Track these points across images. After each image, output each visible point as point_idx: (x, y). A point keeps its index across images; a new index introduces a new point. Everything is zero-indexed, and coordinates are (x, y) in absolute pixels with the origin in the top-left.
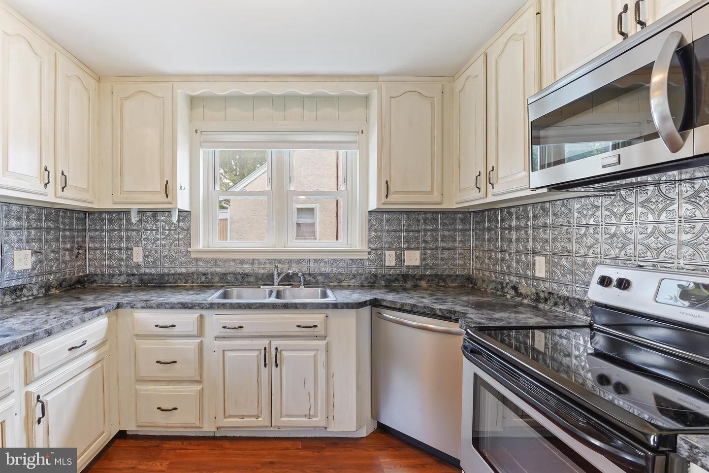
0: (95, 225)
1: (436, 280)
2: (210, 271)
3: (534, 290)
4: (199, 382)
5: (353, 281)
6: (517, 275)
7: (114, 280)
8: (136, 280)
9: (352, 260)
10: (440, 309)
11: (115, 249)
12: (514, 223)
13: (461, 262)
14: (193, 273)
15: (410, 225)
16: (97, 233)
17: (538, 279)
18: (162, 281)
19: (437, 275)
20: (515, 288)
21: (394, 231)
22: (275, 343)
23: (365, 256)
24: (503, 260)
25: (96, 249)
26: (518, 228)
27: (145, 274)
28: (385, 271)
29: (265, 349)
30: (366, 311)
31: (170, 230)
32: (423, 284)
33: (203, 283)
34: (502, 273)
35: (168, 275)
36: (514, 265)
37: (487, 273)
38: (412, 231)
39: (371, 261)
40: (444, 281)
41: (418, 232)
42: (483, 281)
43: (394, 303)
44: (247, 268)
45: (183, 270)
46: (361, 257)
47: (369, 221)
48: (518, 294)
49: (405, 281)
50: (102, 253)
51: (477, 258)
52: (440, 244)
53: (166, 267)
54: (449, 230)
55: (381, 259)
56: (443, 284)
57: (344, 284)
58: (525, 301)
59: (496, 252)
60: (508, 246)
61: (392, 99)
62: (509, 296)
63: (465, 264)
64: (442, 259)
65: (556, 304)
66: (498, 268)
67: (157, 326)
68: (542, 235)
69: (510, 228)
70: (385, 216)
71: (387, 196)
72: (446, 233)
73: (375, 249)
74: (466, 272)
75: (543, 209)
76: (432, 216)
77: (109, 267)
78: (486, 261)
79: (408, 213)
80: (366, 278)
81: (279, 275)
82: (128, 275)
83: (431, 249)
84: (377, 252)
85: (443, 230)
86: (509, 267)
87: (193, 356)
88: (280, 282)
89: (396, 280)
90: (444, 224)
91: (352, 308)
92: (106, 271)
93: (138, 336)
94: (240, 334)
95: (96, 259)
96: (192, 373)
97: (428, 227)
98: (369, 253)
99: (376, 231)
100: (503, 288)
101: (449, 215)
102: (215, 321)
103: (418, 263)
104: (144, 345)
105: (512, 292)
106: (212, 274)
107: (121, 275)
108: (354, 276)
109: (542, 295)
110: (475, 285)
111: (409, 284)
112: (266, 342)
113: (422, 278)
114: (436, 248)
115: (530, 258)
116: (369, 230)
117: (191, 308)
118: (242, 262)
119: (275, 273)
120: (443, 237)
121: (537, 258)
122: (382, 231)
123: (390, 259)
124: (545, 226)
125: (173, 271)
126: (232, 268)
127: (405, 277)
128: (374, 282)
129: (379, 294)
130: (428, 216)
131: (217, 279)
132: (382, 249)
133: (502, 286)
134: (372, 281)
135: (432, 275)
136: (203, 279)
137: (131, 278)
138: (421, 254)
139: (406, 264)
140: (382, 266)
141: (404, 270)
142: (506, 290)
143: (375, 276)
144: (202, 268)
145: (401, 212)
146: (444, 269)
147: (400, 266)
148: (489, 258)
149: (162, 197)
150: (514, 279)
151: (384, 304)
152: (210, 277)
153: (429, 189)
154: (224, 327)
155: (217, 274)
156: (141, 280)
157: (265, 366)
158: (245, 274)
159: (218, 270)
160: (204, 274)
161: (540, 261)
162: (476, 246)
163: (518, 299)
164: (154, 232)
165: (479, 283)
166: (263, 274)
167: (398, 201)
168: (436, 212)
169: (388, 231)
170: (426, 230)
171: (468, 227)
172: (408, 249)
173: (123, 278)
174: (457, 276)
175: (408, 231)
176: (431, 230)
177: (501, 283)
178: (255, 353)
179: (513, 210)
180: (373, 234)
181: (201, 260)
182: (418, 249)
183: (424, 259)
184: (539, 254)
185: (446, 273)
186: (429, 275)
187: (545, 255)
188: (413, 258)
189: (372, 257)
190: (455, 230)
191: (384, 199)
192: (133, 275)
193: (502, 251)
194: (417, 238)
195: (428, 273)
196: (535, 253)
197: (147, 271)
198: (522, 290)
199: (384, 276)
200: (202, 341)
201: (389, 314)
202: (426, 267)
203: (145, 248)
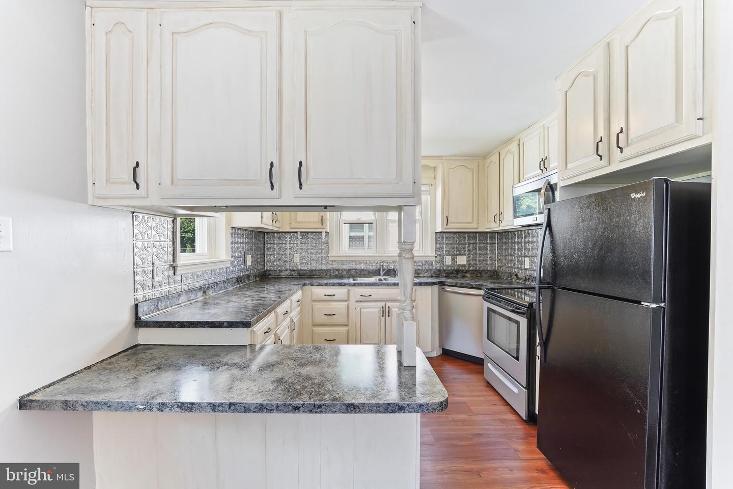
0: (270, 240)
1: (476, 273)
2: (340, 268)
3: (524, 275)
4: (347, 325)
5: (427, 274)
6: (518, 269)
7: (282, 274)
8: (295, 274)
9: (426, 261)
10: (475, 285)
11: (282, 255)
12: (516, 240)
13: (490, 263)
14: (330, 270)
15: (460, 241)
16: (272, 245)
17: (526, 270)
18: (312, 274)
19: (476, 270)
20: (516, 275)
21: (451, 244)
22: (388, 304)
23: (434, 259)
24: (512, 260)
25: (271, 255)
26: (518, 243)
27: (302, 270)
28: (445, 268)
29: (383, 307)
30: (436, 287)
31: (316, 243)
32: (468, 275)
33: (336, 275)
34: (511, 268)
35: (315, 270)
36: (516, 262)
37: (504, 269)
38: (462, 244)
39: (437, 262)
40: (481, 274)
41: (465, 244)
42: (502, 273)
43: (452, 283)
44: (363, 266)
45: (324, 268)
46: (431, 260)
47: (436, 238)
48: (518, 278)
49: (457, 274)
50: (274, 257)
51: (499, 260)
52: (479, 252)
53: (313, 266)
54: (483, 244)
55: (443, 260)
56: (480, 275)
57: (421, 275)
58: (521, 281)
59: (508, 256)
60: (514, 252)
61: (450, 170)
62: (513, 280)
63: (493, 263)
64: (479, 261)
65: (532, 281)
66: (509, 265)
67: (325, 295)
68: (528, 247)
69: (515, 242)
70: (446, 235)
71: (447, 225)
72: (482, 245)
73: (440, 255)
74: (493, 268)
75: (529, 234)
76: (473, 235)
77: (279, 266)
78: (504, 261)
79: (459, 233)
80: (434, 272)
81: (383, 270)
82: (291, 270)
83: (473, 255)
84: (441, 256)
85: (480, 243)
86: (514, 264)
87: (344, 311)
88: (384, 274)
89: (452, 273)
90: (480, 240)
91: (429, 285)
92: (276, 268)
93: (314, 301)
94: (370, 299)
95: (270, 261)
96: (343, 320)
97: (471, 242)
98: (436, 257)
99: (440, 244)
100: (511, 276)
101: (484, 235)
102: (356, 292)
103: (465, 263)
104: (317, 306)
105: (515, 277)
106: (342, 270)
107: (286, 270)
108: (427, 270)
109: (527, 277)
110: (498, 275)
111: (460, 275)
112: (383, 304)
113: (467, 271)
114: (476, 254)
115: (523, 258)
116: (436, 243)
117: (344, 285)
118: (360, 262)
119: (381, 269)
120: (480, 248)
121: (526, 258)
122: (443, 244)
123: (448, 260)
124: (529, 242)
125: (318, 268)
126: (353, 266)
127: (457, 271)
128: (439, 274)
129: (443, 280)
130: (471, 235)
131: (345, 273)
132: (443, 254)
133: (511, 274)
134: (438, 274)
135: (473, 270)
136: (337, 273)
137: (293, 272)
138: (467, 258)
139: (457, 264)
140: (443, 265)
141: (457, 267)
142: (513, 277)
143: (440, 271)
144: (336, 266)
145: (455, 233)
146: (480, 266)
147: (454, 265)
148: (505, 260)
149: (319, 225)
150: (516, 270)
151: (446, 284)
152: (341, 271)
153: (471, 221)
154: (361, 296)
155: (345, 270)
156: (299, 274)
157: (383, 316)
158: (362, 270)
159: (345, 267)
160: (337, 270)
161: (527, 259)
162: (499, 253)
163: (518, 281)
164: (306, 245)
165: (500, 274)
166: (373, 270)
167: (454, 227)
168: (476, 233)
169: (447, 244)
170: (470, 244)
171: (494, 242)
172: (459, 254)
173: (288, 272)
174: (488, 270)
175: (458, 244)
176: (473, 244)
177: (510, 273)
178: (378, 310)
179: (516, 233)
180: (438, 246)
181: (335, 261)
182: (465, 255)
183: (469, 261)
184: (526, 256)
185: (481, 269)
186: (471, 270)
187: (529, 257)
188: (462, 260)
189: (438, 259)
190: (487, 243)
191: (445, 226)
192: (294, 270)
193: (511, 255)
194: (464, 248)
195: (471, 269)
196: (525, 256)
197: (302, 268)
198: (520, 276)
199: (445, 271)
200: (348, 304)
201: (448, 289)
202: (470, 265)
203: (301, 254)
